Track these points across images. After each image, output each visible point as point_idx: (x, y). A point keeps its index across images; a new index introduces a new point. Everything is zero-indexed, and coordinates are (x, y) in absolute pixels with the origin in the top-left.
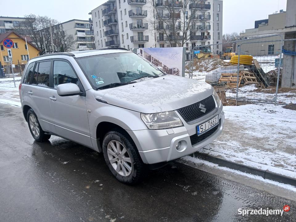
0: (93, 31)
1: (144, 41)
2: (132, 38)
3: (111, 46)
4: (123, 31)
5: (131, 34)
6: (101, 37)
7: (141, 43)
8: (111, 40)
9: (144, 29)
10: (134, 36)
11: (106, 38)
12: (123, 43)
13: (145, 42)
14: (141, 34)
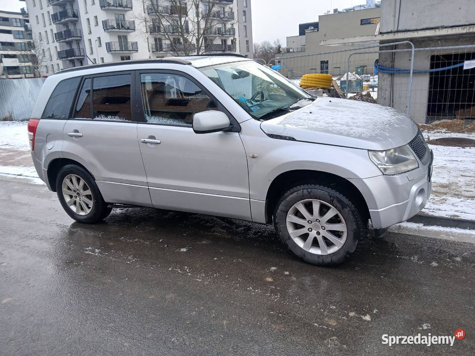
0: (30, 32)
1: (130, 51)
2: (109, 45)
3: (70, 58)
4: (90, 33)
5: (106, 38)
6: (48, 43)
7: (126, 53)
8: (67, 48)
9: (129, 31)
10: (111, 42)
11: (57, 44)
12: (92, 53)
13: (132, 52)
14: (123, 39)
